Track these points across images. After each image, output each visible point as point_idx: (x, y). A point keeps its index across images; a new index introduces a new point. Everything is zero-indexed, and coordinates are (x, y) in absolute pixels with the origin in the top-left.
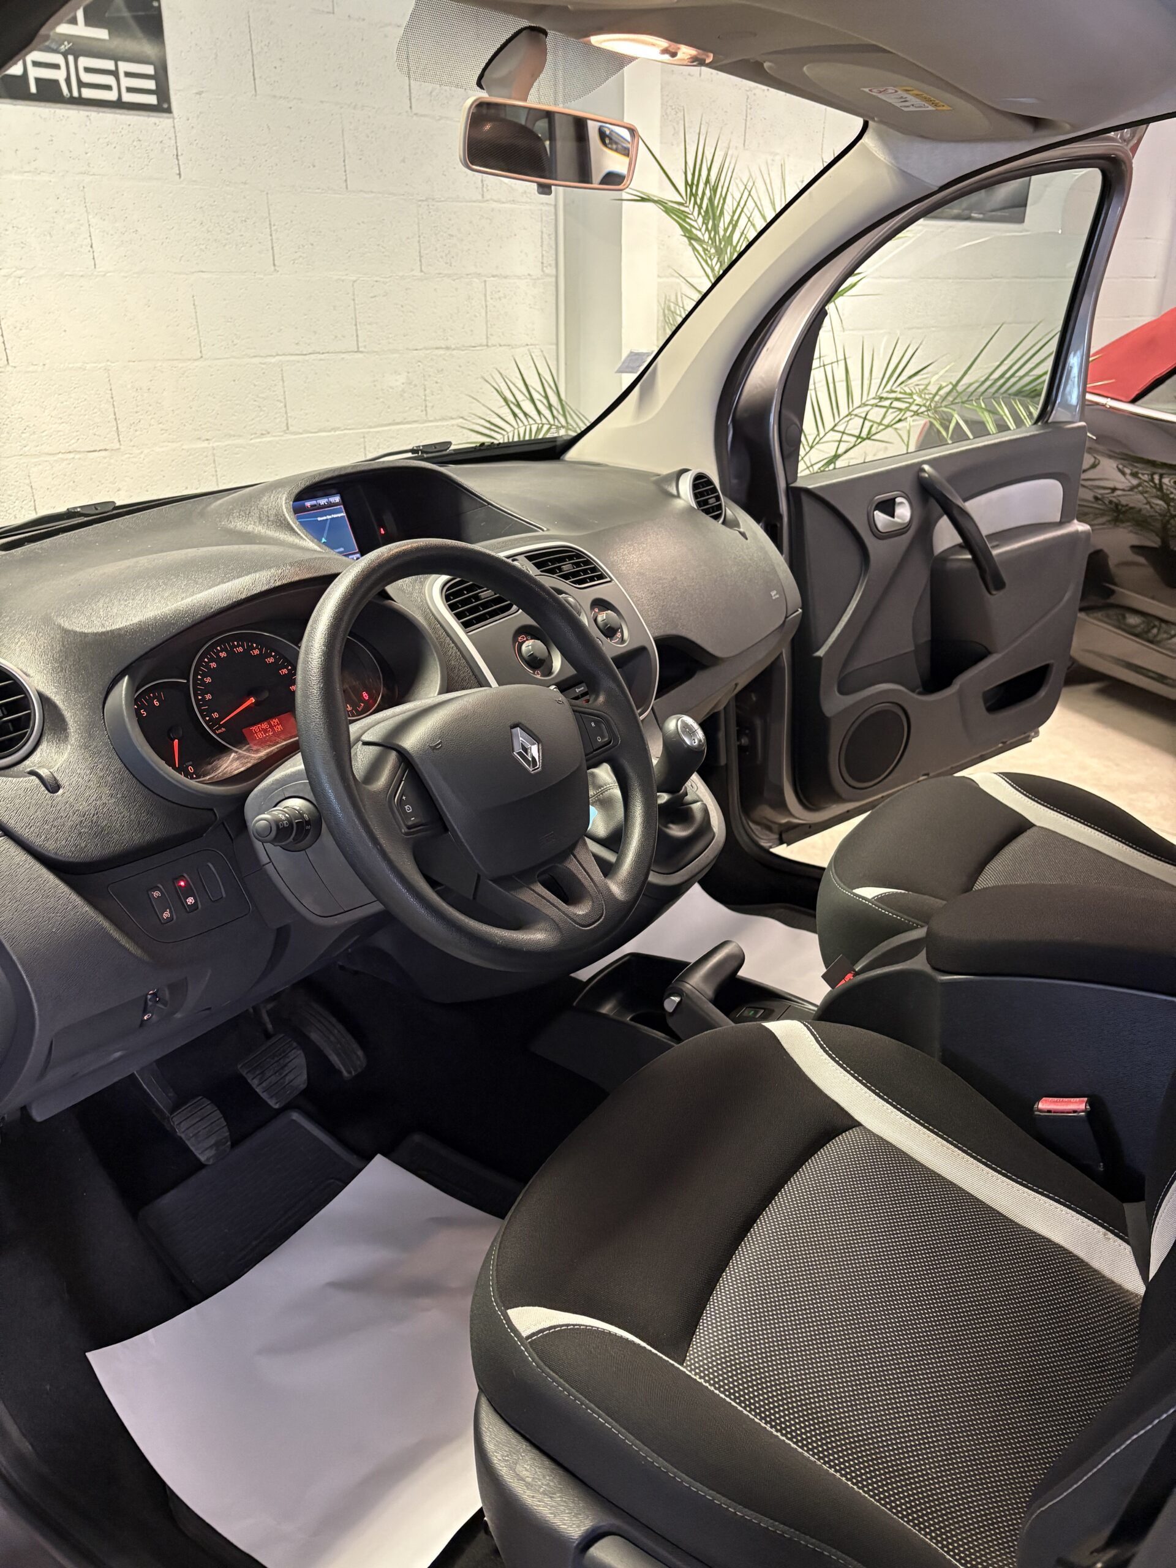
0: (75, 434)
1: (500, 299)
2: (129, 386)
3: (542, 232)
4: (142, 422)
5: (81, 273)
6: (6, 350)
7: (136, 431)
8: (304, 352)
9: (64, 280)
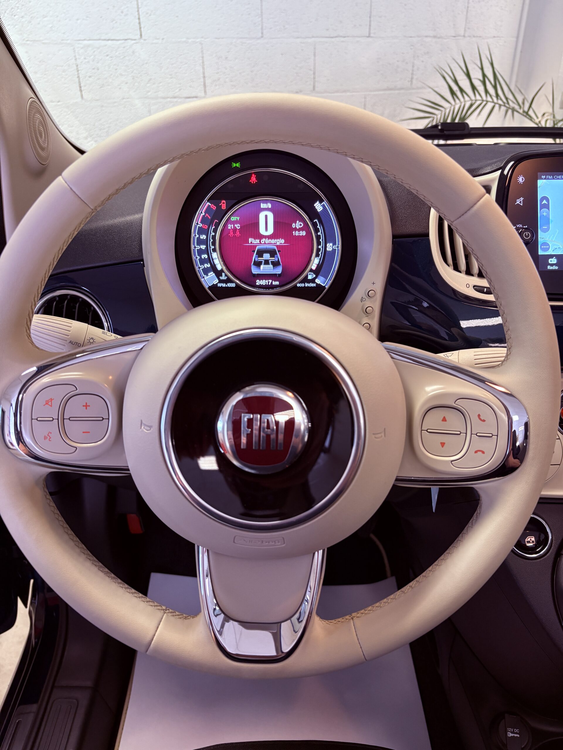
2: (214, 56)
6: (140, 28)
7: (216, 85)
8: (332, 36)
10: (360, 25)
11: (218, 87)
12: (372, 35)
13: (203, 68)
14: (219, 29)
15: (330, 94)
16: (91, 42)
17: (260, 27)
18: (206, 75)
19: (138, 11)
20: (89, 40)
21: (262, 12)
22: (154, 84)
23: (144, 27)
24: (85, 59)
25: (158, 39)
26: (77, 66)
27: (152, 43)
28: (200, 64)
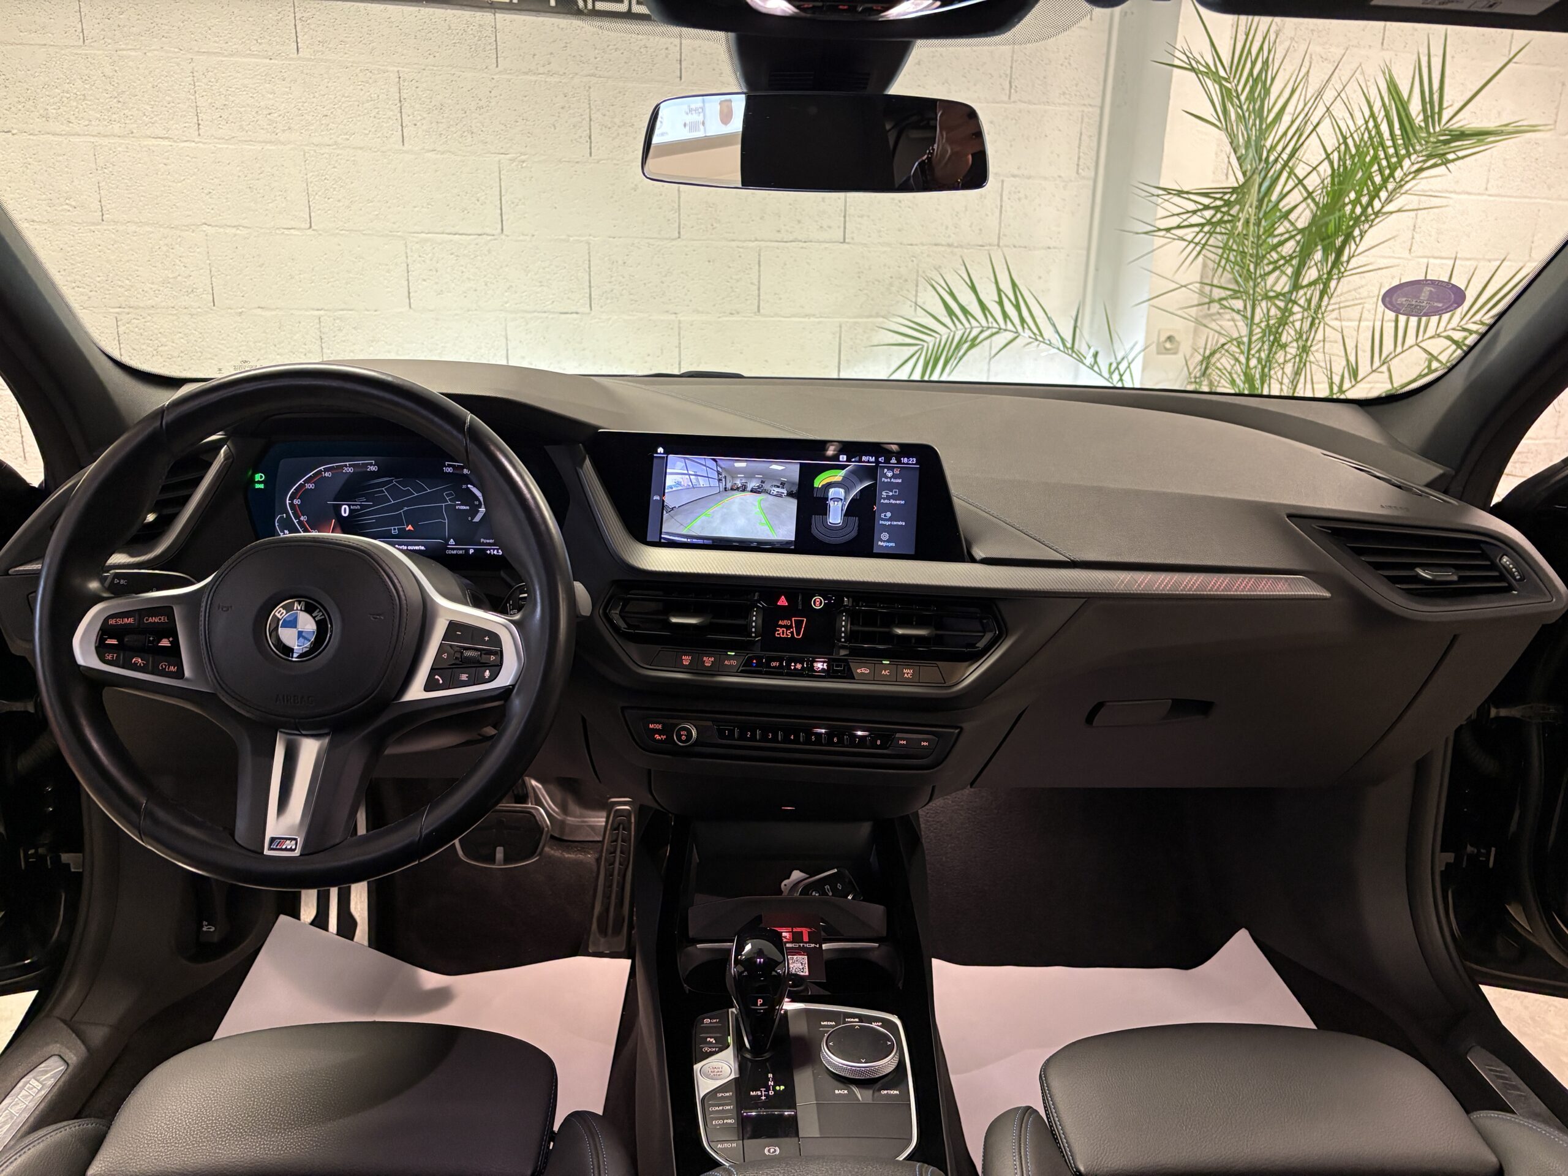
0: (551, 296)
1: (1019, 199)
2: (606, 259)
3: (1081, 134)
4: (615, 291)
5: (577, 160)
6: (502, 221)
7: (607, 299)
8: (785, 240)
9: (561, 165)
10: (830, 227)
11: (609, 301)
12: (847, 240)
13: (590, 275)
14: (615, 226)
15: (783, 319)
16: (429, 235)
17: (677, 225)
18: (592, 285)
19: (501, 199)
21: (679, 206)
22: (516, 292)
23: (507, 220)
24: (420, 256)
25: (527, 235)
26: (408, 265)
27: (516, 241)
28: (585, 269)
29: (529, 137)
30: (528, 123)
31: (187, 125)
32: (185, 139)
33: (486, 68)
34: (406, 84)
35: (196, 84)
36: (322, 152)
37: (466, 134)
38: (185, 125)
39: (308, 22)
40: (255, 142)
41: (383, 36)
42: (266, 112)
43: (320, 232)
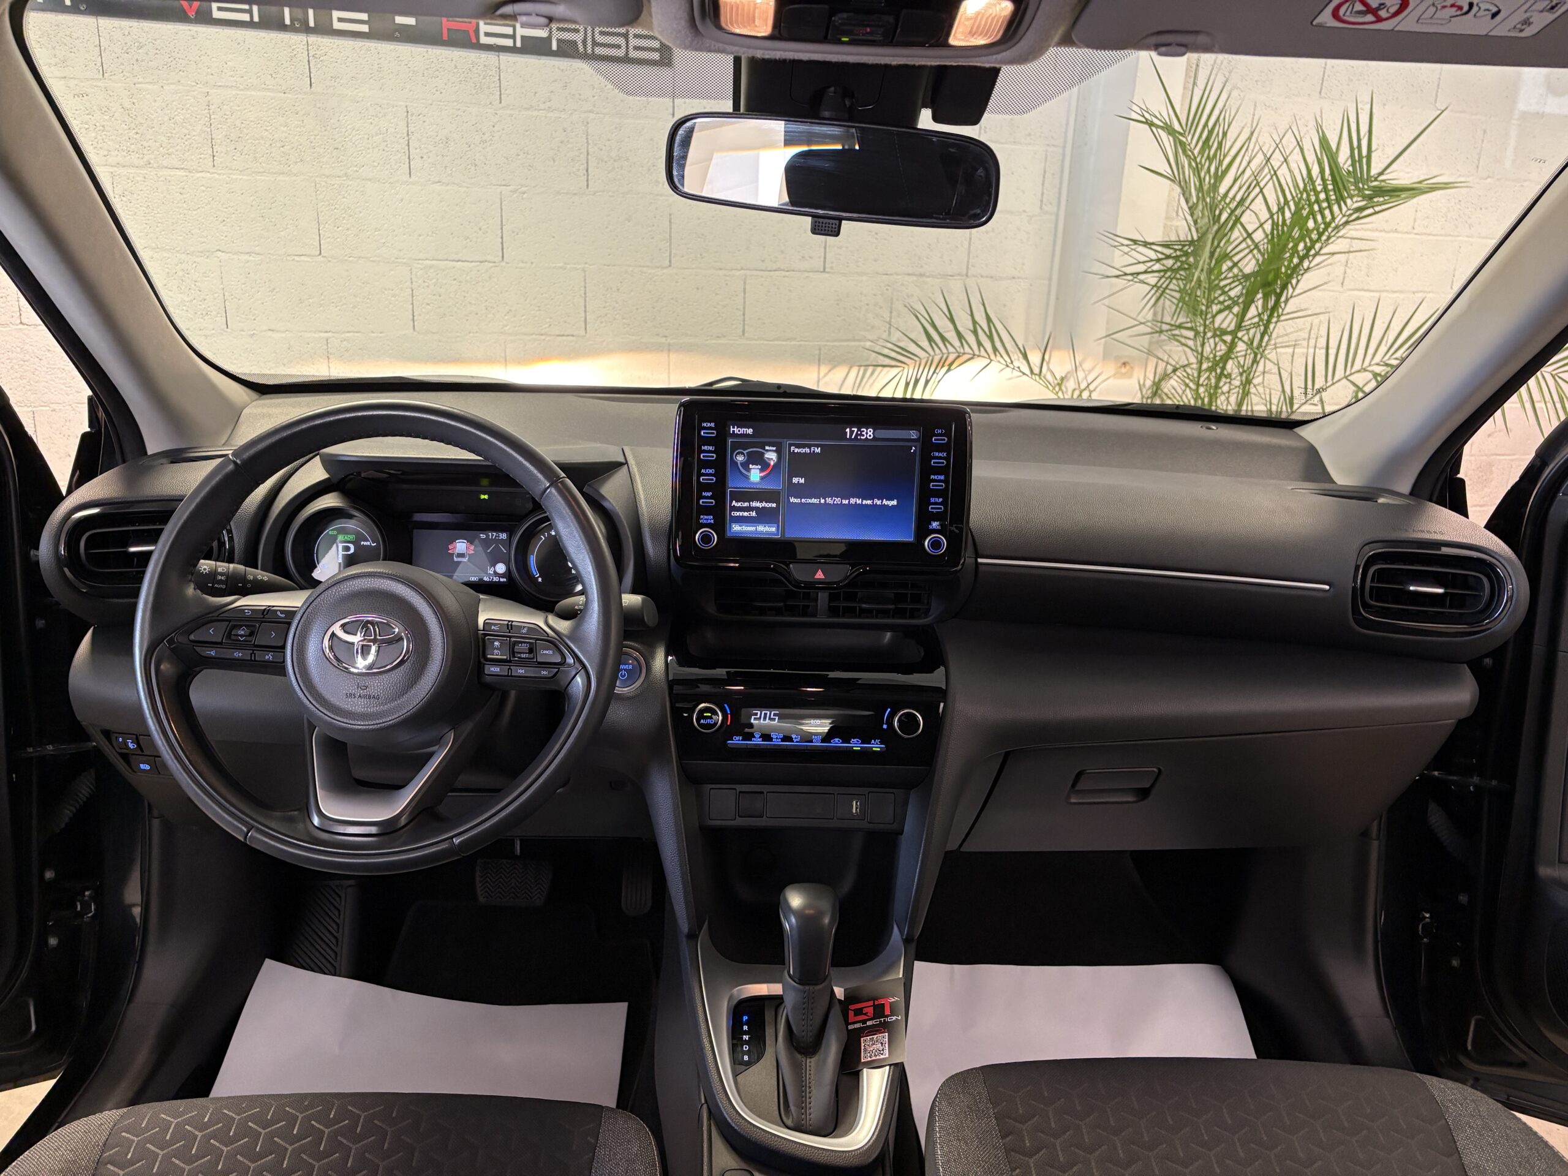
0: (548, 320)
2: (601, 286)
3: (1045, 172)
4: (608, 316)
5: (575, 192)
6: (503, 249)
7: (602, 323)
8: (769, 269)
9: (560, 197)
10: (811, 257)
11: (603, 325)
12: (828, 270)
13: (585, 301)
14: (609, 255)
15: (766, 342)
16: (434, 262)
17: (668, 254)
18: (587, 310)
19: (502, 229)
20: (433, 260)
21: (670, 236)
22: (515, 316)
23: (508, 248)
24: (424, 282)
25: (526, 263)
26: (412, 290)
27: (517, 268)
28: (581, 295)
29: (530, 170)
30: (529, 156)
31: (202, 156)
32: (200, 169)
33: (490, 103)
34: (414, 118)
35: (212, 117)
36: (333, 183)
37: (469, 167)
38: (200, 156)
39: (321, 58)
40: (269, 173)
41: (392, 73)
42: (279, 145)
43: (330, 259)
